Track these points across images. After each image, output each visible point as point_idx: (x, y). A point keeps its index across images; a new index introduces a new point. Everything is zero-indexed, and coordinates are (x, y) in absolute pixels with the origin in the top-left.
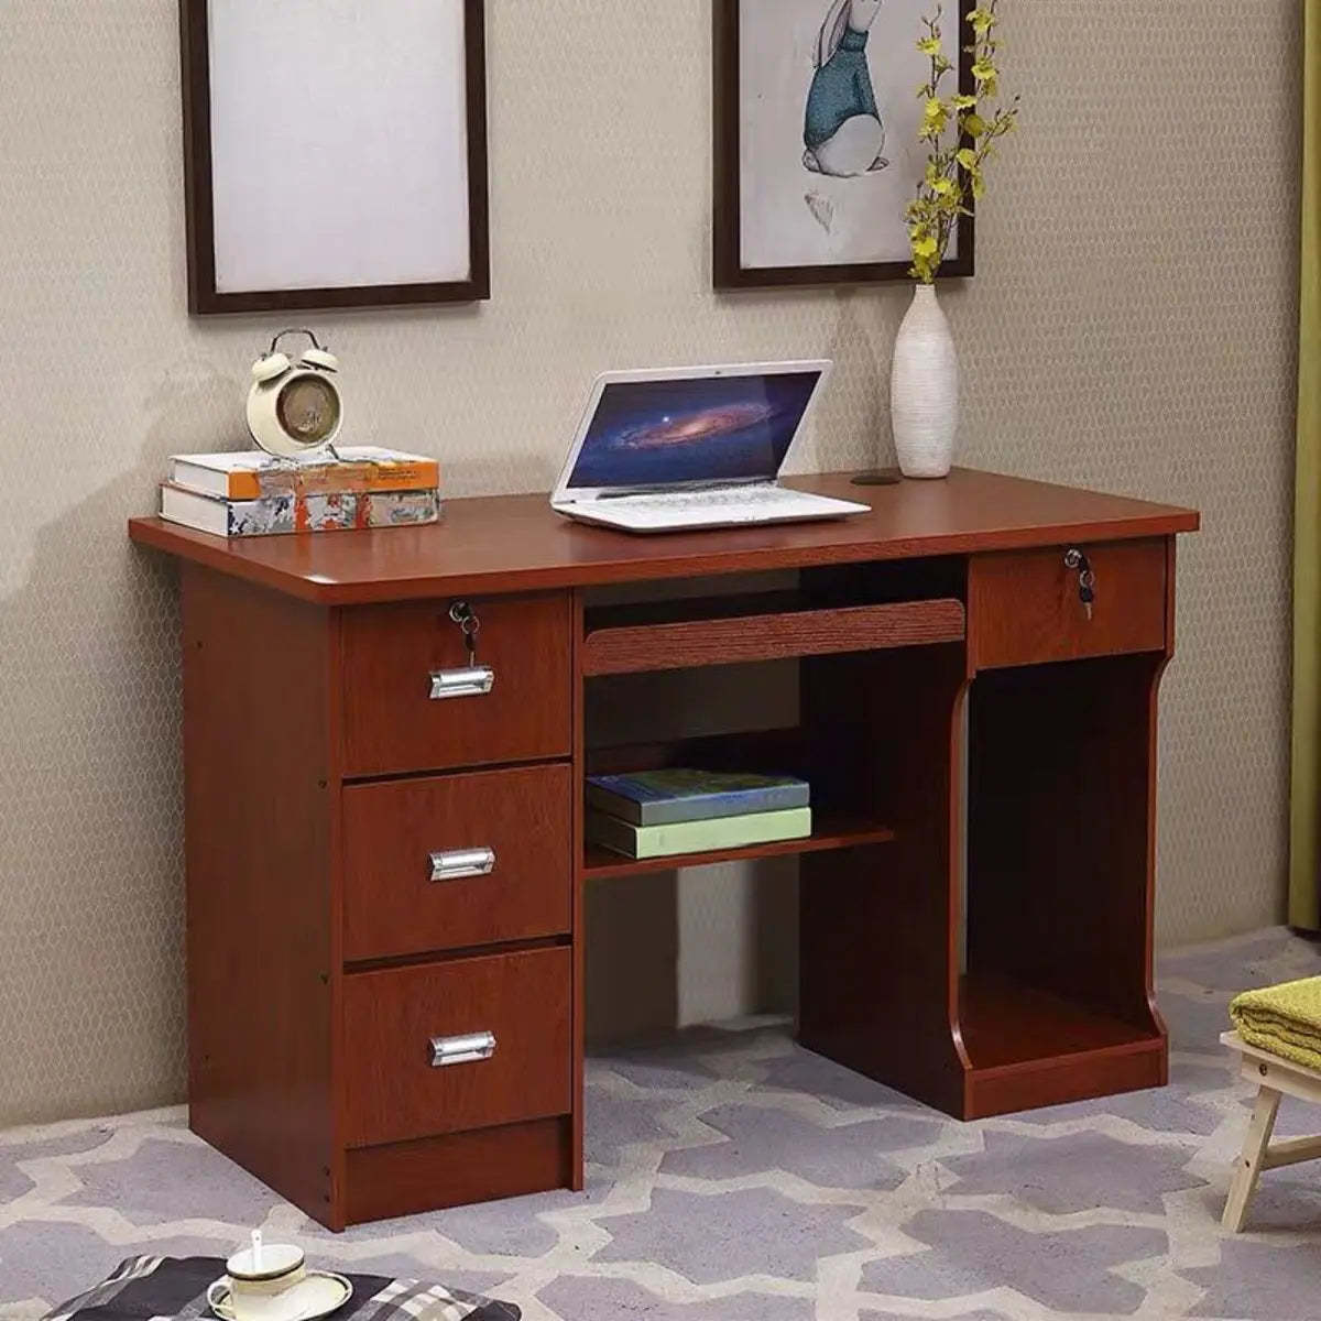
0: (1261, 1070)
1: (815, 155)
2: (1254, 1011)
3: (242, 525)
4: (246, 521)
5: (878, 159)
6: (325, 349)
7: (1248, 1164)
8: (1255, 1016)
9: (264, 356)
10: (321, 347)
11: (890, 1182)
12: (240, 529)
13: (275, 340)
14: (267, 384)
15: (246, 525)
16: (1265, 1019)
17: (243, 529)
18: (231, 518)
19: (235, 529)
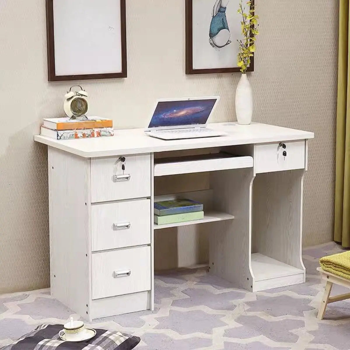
0: (328, 277)
1: (212, 40)
2: (325, 262)
3: (61, 137)
5: (229, 40)
6: (84, 91)
7: (324, 302)
8: (326, 263)
9: (68, 92)
10: (83, 90)
11: (231, 308)
13: (71, 88)
14: (69, 99)
15: (62, 137)
16: (329, 264)
17: (61, 138)
18: (58, 135)
19: (59, 138)
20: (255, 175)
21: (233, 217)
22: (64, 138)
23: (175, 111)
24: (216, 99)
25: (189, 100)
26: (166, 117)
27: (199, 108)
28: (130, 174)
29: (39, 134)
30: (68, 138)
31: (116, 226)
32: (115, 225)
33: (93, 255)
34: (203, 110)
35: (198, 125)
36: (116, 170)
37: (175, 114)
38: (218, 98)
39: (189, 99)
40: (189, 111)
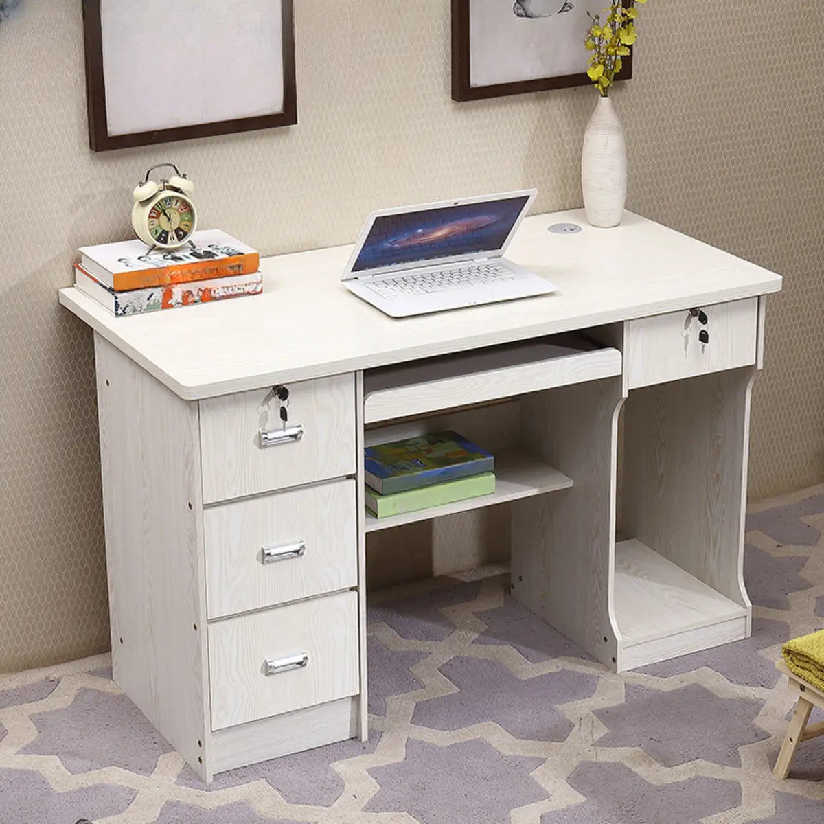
0: (801, 689)
1: (522, 6)
2: (798, 654)
3: (125, 309)
4: (127, 306)
5: (566, 4)
6: (184, 176)
7: (791, 740)
8: (798, 657)
9: (141, 184)
10: (182, 175)
11: (558, 732)
12: (123, 311)
13: (148, 173)
14: (145, 203)
15: (127, 308)
16: (804, 660)
17: (126, 311)
18: (117, 305)
19: (120, 312)
20: (625, 394)
21: (569, 483)
22: (134, 311)
23: (420, 231)
24: (529, 197)
25: (459, 204)
26: (396, 245)
27: (484, 219)
28: (300, 426)
29: (71, 284)
30: (144, 310)
31: (269, 554)
32: (266, 552)
33: (211, 627)
34: (494, 221)
35: (481, 253)
36: (264, 419)
37: (421, 237)
38: (533, 192)
39: (456, 203)
40: (457, 228)
